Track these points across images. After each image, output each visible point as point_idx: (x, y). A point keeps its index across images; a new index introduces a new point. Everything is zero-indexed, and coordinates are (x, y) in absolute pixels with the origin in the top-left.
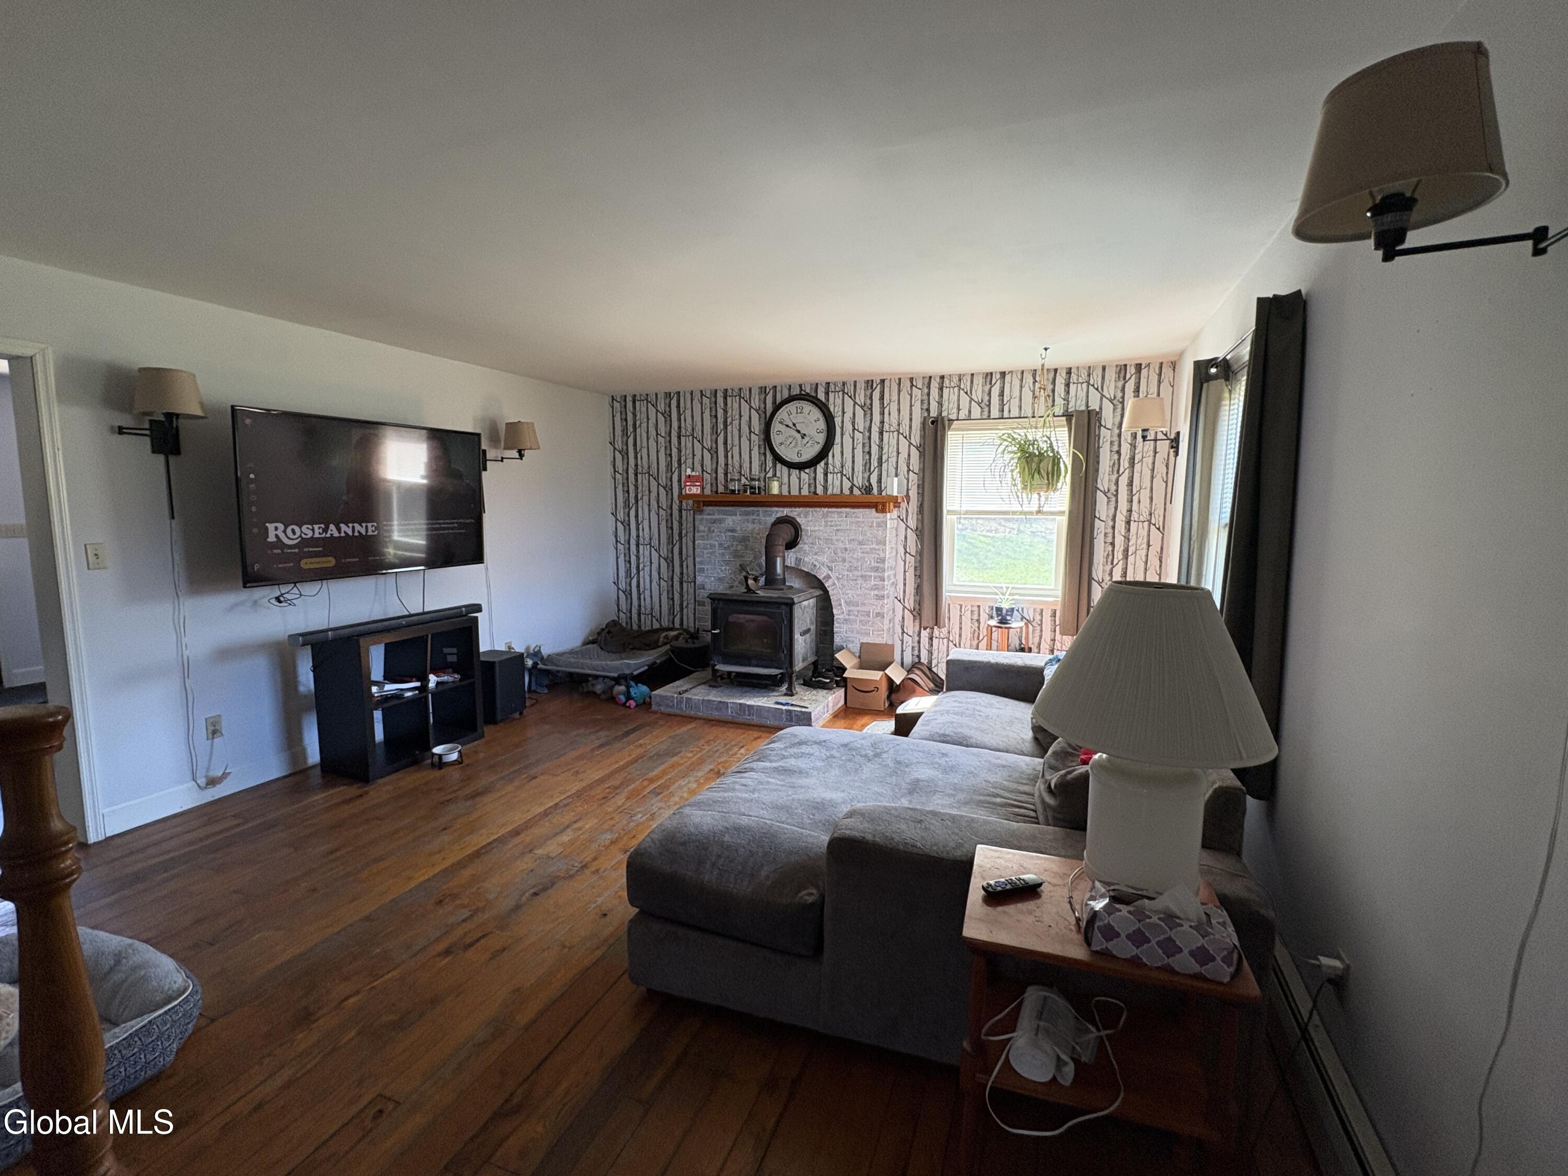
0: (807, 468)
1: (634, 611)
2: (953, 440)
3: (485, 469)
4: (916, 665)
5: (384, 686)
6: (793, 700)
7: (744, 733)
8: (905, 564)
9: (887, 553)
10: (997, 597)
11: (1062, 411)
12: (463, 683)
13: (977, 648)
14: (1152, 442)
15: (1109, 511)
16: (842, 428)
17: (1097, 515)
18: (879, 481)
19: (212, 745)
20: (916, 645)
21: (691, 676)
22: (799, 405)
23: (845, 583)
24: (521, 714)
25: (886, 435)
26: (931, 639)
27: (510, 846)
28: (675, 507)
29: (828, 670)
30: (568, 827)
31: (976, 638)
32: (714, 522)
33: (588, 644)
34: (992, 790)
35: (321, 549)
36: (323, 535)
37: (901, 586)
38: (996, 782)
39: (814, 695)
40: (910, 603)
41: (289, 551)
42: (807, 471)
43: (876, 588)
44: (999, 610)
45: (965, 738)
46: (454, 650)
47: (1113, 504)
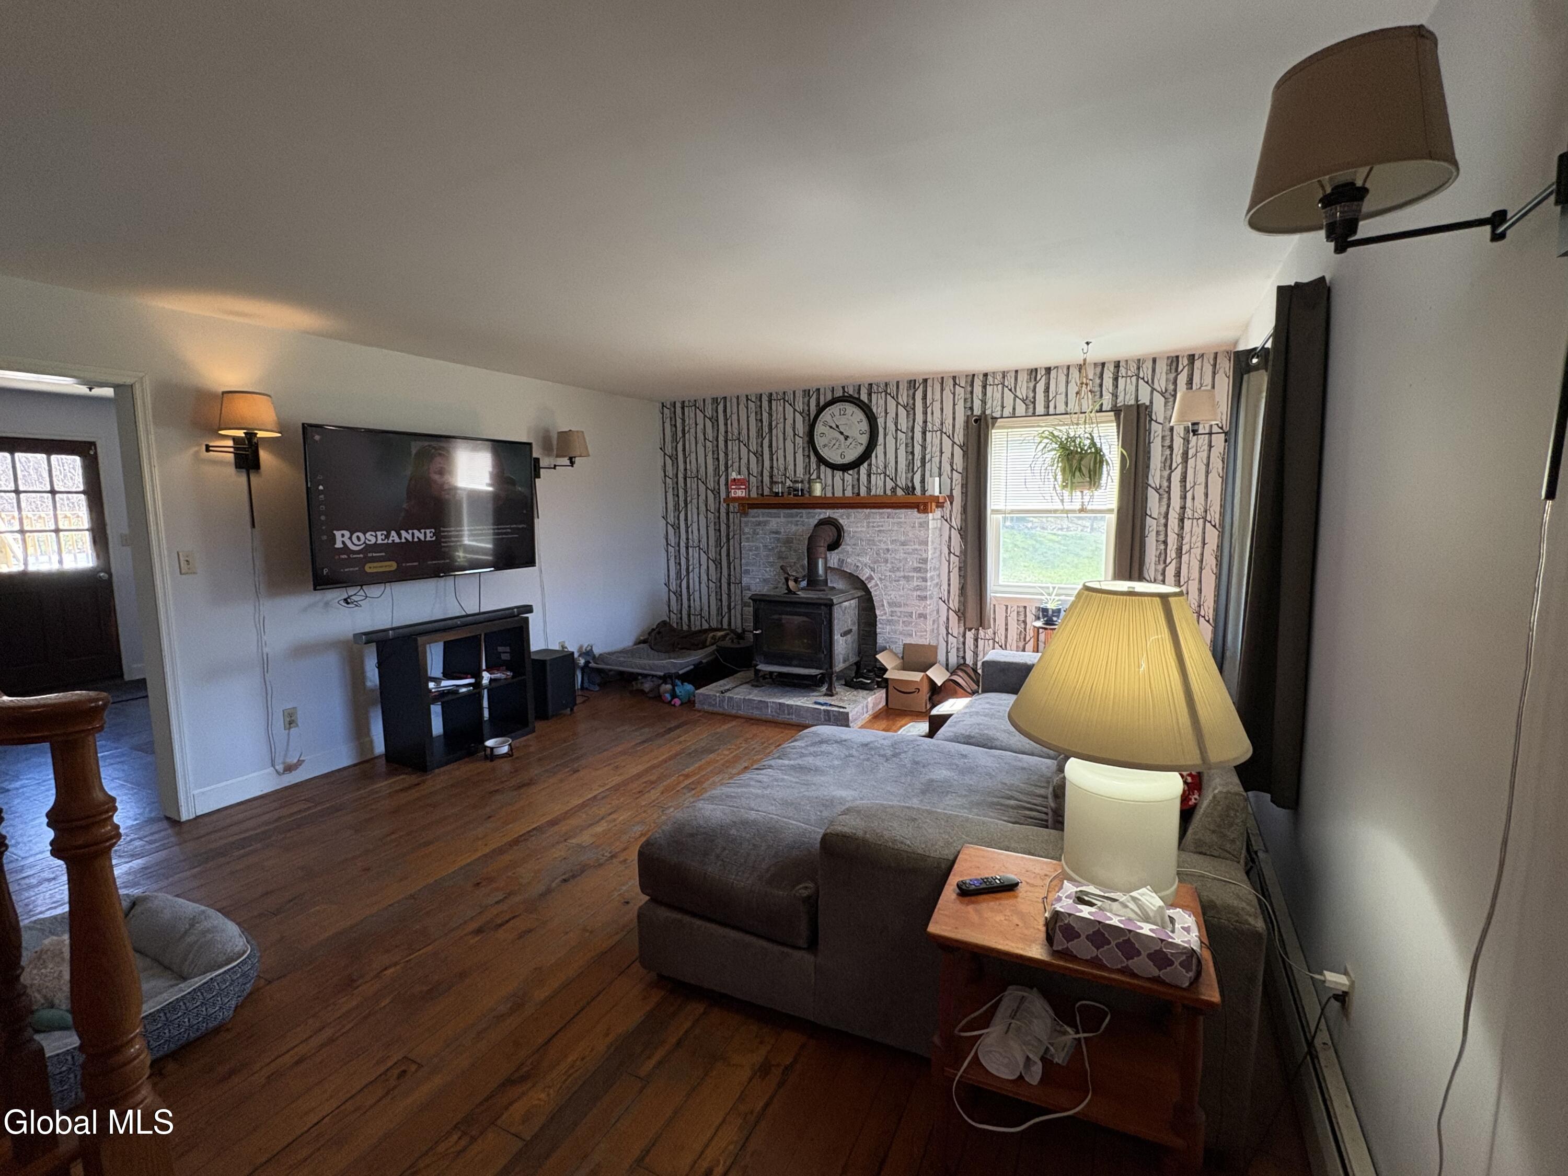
0: (850, 470)
1: (685, 612)
2: (998, 438)
3: (539, 477)
4: (961, 666)
5: (441, 682)
6: (832, 700)
7: (782, 732)
8: (949, 564)
9: (929, 553)
10: (1043, 597)
11: (1110, 406)
12: (514, 680)
13: (1024, 650)
14: (1207, 436)
15: (1162, 508)
16: (885, 429)
17: (1148, 513)
18: (923, 481)
19: (289, 734)
20: (961, 646)
21: (735, 676)
22: (842, 407)
23: (888, 584)
24: (572, 710)
25: (928, 435)
26: (976, 640)
27: (547, 835)
28: (723, 510)
29: (869, 671)
30: (602, 818)
31: (1022, 640)
32: (759, 524)
33: (639, 643)
34: (1007, 792)
35: (383, 554)
36: (386, 541)
37: (945, 587)
38: (1013, 784)
39: (854, 695)
40: (954, 604)
41: (355, 556)
42: (850, 472)
43: (917, 588)
44: (1045, 611)
45: (992, 739)
46: (508, 649)
47: (1165, 500)
